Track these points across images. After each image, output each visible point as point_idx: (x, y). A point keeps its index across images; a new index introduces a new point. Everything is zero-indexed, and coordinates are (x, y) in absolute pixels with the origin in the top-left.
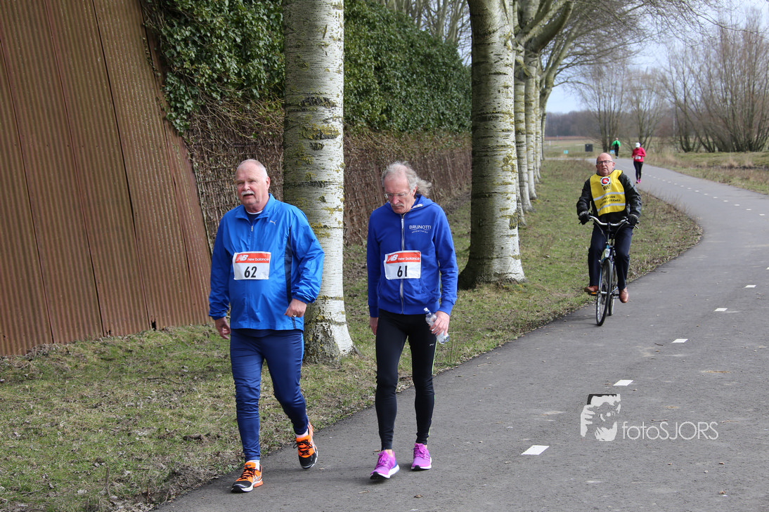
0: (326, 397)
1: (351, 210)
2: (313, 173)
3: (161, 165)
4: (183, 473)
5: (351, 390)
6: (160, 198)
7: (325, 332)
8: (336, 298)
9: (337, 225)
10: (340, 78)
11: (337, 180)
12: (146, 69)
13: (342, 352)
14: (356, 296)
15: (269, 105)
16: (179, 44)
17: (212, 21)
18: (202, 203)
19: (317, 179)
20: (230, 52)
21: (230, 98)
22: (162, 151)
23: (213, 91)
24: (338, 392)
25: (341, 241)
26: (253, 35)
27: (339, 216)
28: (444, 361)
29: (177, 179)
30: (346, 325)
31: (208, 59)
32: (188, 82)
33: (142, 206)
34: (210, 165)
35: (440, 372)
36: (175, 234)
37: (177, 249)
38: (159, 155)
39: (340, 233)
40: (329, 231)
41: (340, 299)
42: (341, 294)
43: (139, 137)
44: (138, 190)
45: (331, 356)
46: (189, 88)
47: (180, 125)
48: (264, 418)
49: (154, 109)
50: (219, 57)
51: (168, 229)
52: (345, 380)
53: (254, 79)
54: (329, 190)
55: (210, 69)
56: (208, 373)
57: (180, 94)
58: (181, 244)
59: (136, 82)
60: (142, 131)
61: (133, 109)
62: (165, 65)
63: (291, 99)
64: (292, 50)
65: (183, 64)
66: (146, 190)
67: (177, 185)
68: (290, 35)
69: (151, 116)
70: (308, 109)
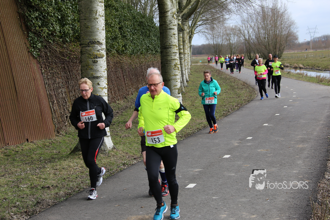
1: (111, 89)
2: (94, 73)
3: (28, 72)
4: (42, 202)
5: (113, 164)
6: (28, 86)
9: (105, 95)
10: (104, 33)
11: (104, 75)
12: (20, 30)
13: (109, 148)
14: (114, 124)
15: (74, 45)
16: (34, 20)
17: (47, 10)
18: (47, 87)
19: (95, 75)
20: (56, 22)
21: (57, 42)
22: (28, 65)
23: (49, 39)
24: (108, 166)
26: (66, 15)
27: (106, 91)
29: (35, 77)
30: (110, 137)
31: (47, 26)
32: (38, 35)
33: (21, 89)
34: (49, 71)
36: (35, 101)
37: (36, 107)
38: (27, 67)
43: (18, 60)
44: (18, 82)
45: (104, 150)
46: (39, 38)
47: (36, 54)
48: (76, 178)
49: (24, 48)
50: (51, 25)
51: (32, 99)
52: (110, 160)
53: (67, 34)
54: (101, 80)
55: (48, 30)
56: (52, 159)
57: (35, 41)
58: (38, 105)
59: (16, 36)
60: (19, 57)
61: (15, 48)
62: (28, 29)
63: (83, 42)
64: (83, 21)
65: (36, 28)
66: (22, 82)
67: (35, 80)
68: (81, 15)
69: (23, 51)
70: (91, 45)
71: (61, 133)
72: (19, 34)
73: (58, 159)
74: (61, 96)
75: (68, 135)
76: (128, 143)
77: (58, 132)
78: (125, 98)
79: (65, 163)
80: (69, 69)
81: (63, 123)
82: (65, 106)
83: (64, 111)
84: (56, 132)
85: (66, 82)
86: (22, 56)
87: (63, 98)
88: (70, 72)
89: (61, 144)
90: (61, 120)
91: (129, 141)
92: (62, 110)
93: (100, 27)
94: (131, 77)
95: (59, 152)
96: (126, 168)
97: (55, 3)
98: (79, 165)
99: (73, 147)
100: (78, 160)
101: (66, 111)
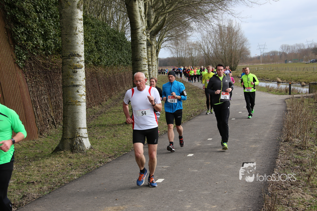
0: (81, 165)
1: (88, 96)
2: (73, 82)
3: (14, 80)
4: (28, 196)
5: (90, 162)
6: (14, 93)
7: (80, 141)
8: (84, 128)
9: (83, 101)
10: (83, 46)
11: (83, 84)
12: (7, 44)
13: (87, 148)
14: (91, 127)
15: (55, 57)
16: (19, 35)
17: (32, 26)
18: (31, 94)
19: (75, 84)
20: (40, 37)
21: (40, 54)
22: (14, 75)
23: (34, 52)
24: (86, 163)
25: (85, 107)
26: (48, 31)
27: (84, 97)
28: (125, 150)
29: (21, 85)
30: (88, 138)
31: (31, 40)
32: (24, 48)
33: (7, 96)
34: (33, 80)
35: (124, 154)
36: (21, 106)
37: (22, 112)
38: (13, 76)
39: (85, 104)
40: (80, 103)
41: (85, 128)
42: (86, 126)
43: (5, 70)
44: (5, 90)
45: (83, 150)
46: (24, 51)
47: (21, 65)
48: (58, 174)
49: (11, 59)
50: (35, 39)
51: (18, 104)
52: (88, 159)
53: (49, 47)
54: (80, 88)
55: (32, 44)
56: (35, 158)
57: (21, 53)
58: (23, 110)
59: (3, 49)
60: (6, 68)
61: (3, 59)
62: (15, 43)
63: (65, 54)
64: (64, 36)
65: (22, 42)
66: (9, 90)
67: (21, 88)
68: (63, 31)
69: (10, 62)
70: (71, 58)
71: (43, 134)
72: (6, 47)
73: (42, 158)
74: (43, 102)
75: (49, 137)
76: (103, 144)
77: (41, 134)
78: (100, 104)
79: (48, 161)
80: (50, 78)
81: (45, 126)
82: (47, 111)
83: (46, 116)
84: (39, 134)
85: (48, 90)
86: (9, 67)
87: (45, 104)
88: (51, 81)
89: (43, 145)
90: (43, 123)
91: (104, 141)
92: (45, 114)
93: (79, 42)
94: (105, 86)
95: (42, 151)
96: (102, 165)
97: (38, 20)
98: (60, 163)
99: (54, 147)
100: (59, 159)
101: (48, 115)
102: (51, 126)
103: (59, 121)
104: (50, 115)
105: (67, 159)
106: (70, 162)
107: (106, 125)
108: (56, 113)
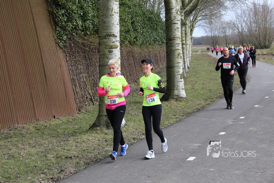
1: (124, 74)
3: (55, 59)
4: (65, 170)
10: (118, 27)
12: (49, 25)
15: (93, 37)
16: (60, 16)
17: (72, 8)
18: (70, 72)
20: (79, 18)
21: (79, 35)
22: (56, 54)
23: (73, 33)
26: (87, 12)
29: (61, 64)
31: (71, 21)
32: (64, 29)
33: (49, 75)
36: (61, 84)
38: (54, 56)
44: (47, 69)
46: (65, 32)
47: (62, 45)
48: (94, 149)
49: (52, 40)
50: (75, 20)
51: (58, 82)
53: (87, 28)
55: (72, 25)
56: (74, 134)
57: (61, 34)
58: (63, 88)
59: (46, 30)
60: (48, 48)
61: (45, 40)
62: (56, 24)
63: (101, 35)
64: (101, 17)
65: (62, 23)
66: (50, 69)
67: (61, 67)
68: (100, 12)
69: (51, 42)
70: (107, 38)
71: (82, 111)
72: (48, 28)
73: (79, 134)
74: (82, 80)
75: (87, 113)
76: (137, 121)
77: (80, 111)
78: (136, 81)
79: (85, 137)
80: (89, 57)
81: (83, 102)
82: (85, 88)
83: (85, 93)
84: (78, 110)
85: (87, 68)
86: (51, 47)
87: (84, 82)
88: (90, 60)
89: (82, 121)
90: (82, 100)
91: (138, 118)
92: (83, 92)
93: (115, 22)
95: (80, 127)
96: (135, 142)
97: (78, 2)
98: (96, 139)
99: (92, 123)
100: (96, 135)
101: (87, 93)
102: (89, 103)
103: (97, 98)
104: (88, 92)
105: (103, 135)
106: (106, 138)
107: (140, 102)
108: (93, 90)
